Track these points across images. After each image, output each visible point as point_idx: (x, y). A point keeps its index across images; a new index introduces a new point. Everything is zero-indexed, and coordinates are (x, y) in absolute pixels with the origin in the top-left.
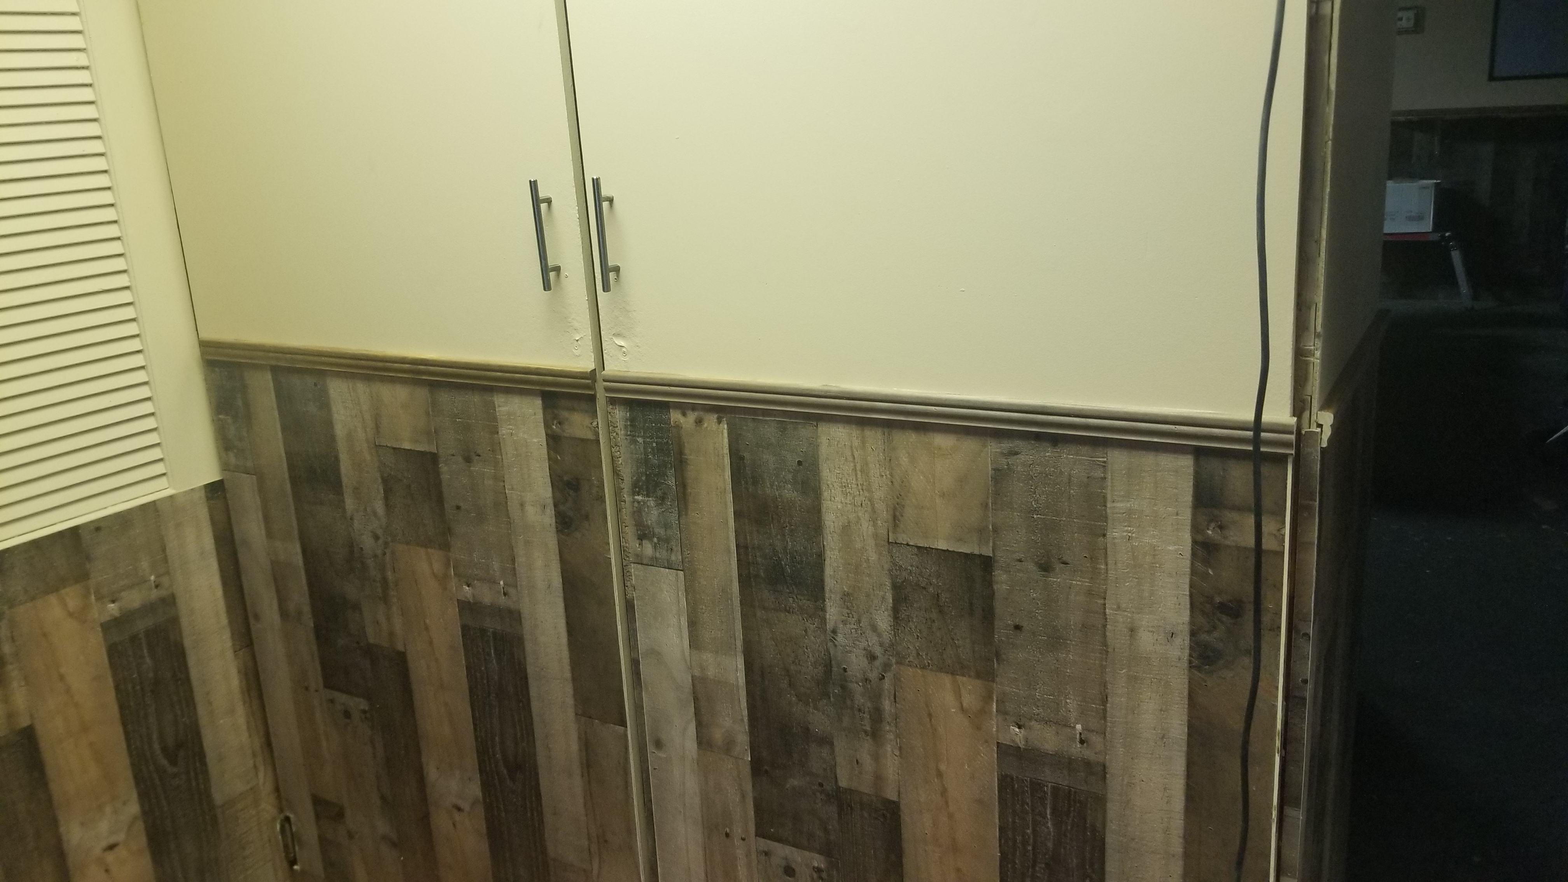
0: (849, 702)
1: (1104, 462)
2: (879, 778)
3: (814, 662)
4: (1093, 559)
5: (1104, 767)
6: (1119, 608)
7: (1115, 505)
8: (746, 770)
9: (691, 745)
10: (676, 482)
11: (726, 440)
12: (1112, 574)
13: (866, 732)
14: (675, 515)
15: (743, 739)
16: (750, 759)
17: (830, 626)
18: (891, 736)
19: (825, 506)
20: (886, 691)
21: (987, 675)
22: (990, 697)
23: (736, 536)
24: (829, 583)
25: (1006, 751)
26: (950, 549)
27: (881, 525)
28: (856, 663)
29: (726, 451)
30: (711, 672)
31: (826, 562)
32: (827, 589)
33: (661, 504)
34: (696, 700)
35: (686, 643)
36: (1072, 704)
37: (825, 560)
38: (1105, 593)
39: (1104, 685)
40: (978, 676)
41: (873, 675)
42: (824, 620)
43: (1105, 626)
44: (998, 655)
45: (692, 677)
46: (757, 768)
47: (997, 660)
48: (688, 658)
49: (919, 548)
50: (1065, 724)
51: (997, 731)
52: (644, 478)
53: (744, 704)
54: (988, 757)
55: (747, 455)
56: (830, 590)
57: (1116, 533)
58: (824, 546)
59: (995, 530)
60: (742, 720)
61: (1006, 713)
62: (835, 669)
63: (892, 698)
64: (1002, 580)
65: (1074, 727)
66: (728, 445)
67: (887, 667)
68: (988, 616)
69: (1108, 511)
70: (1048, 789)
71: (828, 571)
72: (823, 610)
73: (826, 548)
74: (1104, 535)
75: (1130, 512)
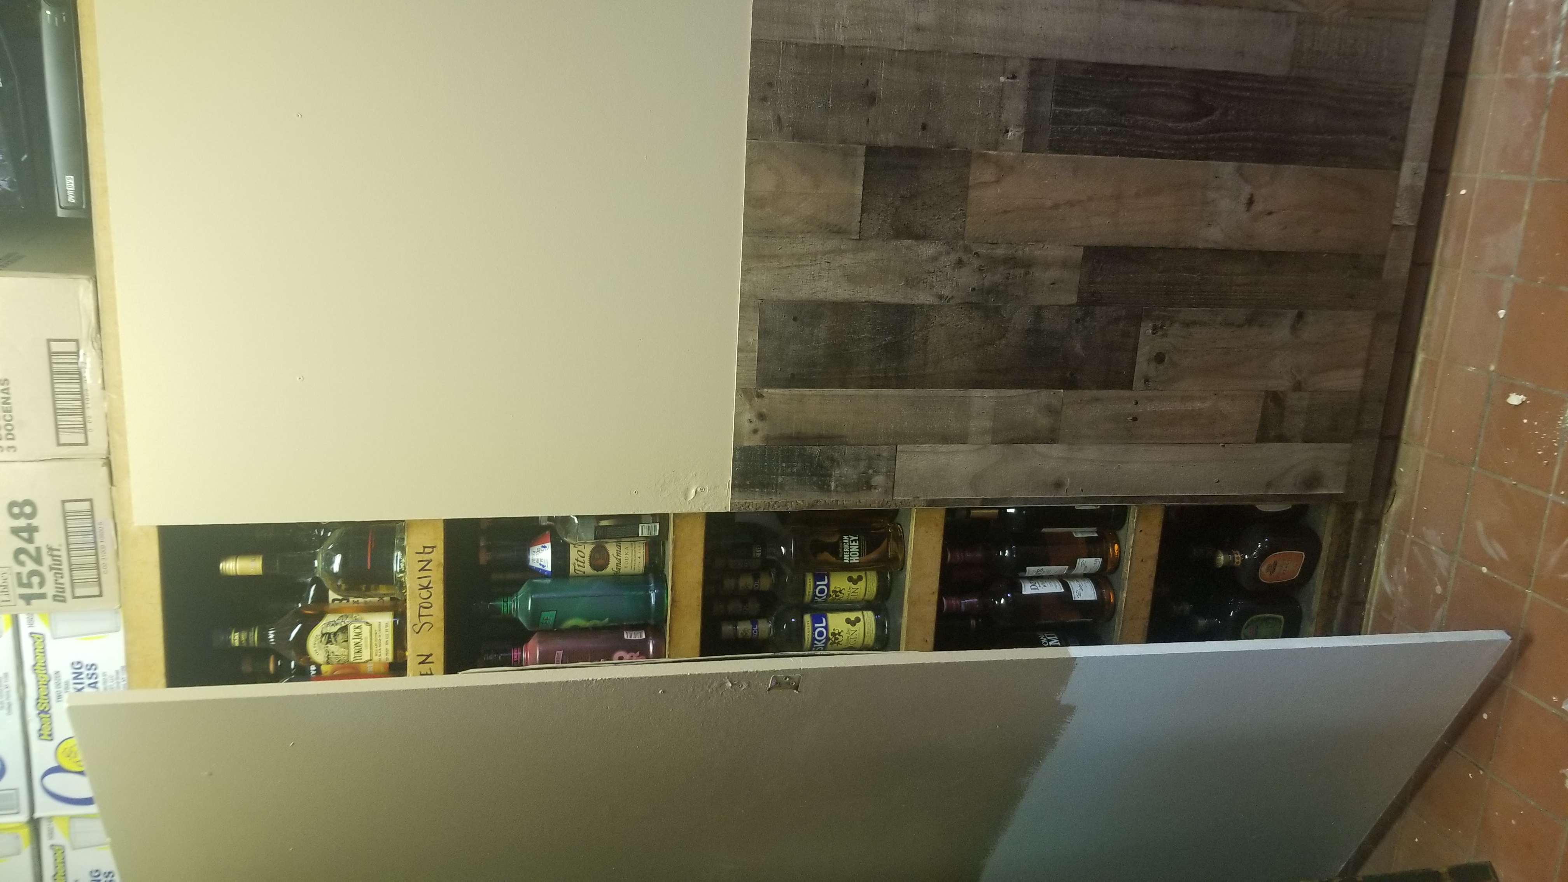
0: (1001, 288)
1: (783, 43)
2: (1065, 264)
3: (969, 319)
4: (862, 58)
5: (1032, 59)
6: (901, 39)
7: (817, 37)
8: (1074, 395)
9: (1056, 451)
10: (817, 445)
11: (777, 391)
12: (874, 43)
13: (1026, 274)
14: (847, 449)
15: (1045, 396)
16: (1062, 391)
17: (936, 302)
18: (1027, 249)
19: (831, 298)
20: (989, 251)
21: (966, 157)
22: (985, 155)
23: (862, 388)
24: (897, 298)
25: (1029, 146)
26: (862, 184)
27: (845, 246)
28: (967, 279)
29: (787, 391)
30: (988, 424)
31: (880, 300)
32: (903, 302)
33: (838, 463)
34: (1013, 441)
35: (962, 447)
36: (984, 84)
37: (878, 302)
38: (889, 49)
39: (965, 55)
40: (968, 165)
41: (976, 263)
42: (932, 307)
43: (916, 52)
44: (948, 146)
45: (993, 444)
46: (1069, 384)
47: (952, 147)
48: (976, 447)
49: (863, 212)
50: (1001, 90)
51: (1012, 151)
52: (815, 479)
53: (1012, 392)
54: (1036, 161)
55: (790, 370)
56: (904, 298)
57: (840, 38)
58: (866, 302)
59: (844, 141)
60: (1027, 395)
61: (997, 141)
62: (973, 299)
63: (994, 246)
64: (887, 139)
65: (1003, 83)
66: (782, 390)
67: (967, 249)
68: (916, 152)
69: (823, 42)
70: (1058, 109)
71: (887, 299)
72: (922, 306)
73: (867, 300)
74: (842, 47)
75: (823, 25)
